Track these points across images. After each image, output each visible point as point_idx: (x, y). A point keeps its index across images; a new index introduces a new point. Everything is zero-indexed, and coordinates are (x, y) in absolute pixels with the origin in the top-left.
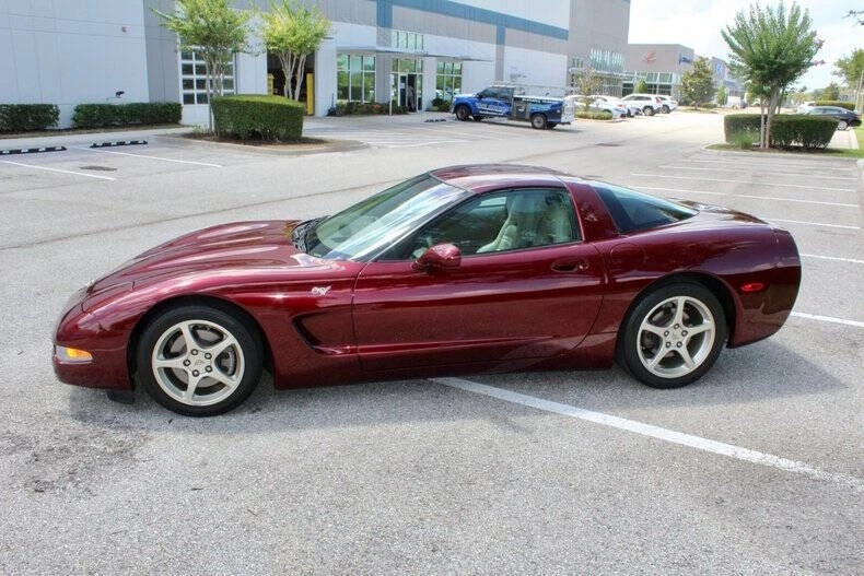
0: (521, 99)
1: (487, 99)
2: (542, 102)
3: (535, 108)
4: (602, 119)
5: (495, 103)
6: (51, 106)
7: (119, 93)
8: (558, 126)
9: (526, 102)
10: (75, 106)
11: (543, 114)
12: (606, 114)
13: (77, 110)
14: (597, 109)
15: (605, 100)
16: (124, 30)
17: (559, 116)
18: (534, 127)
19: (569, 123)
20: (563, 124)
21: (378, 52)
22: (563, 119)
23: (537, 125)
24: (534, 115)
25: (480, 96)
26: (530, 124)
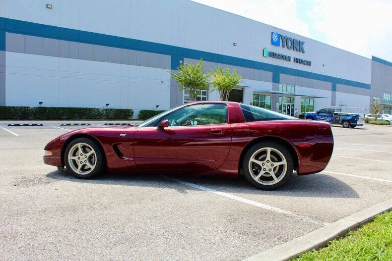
0: (337, 114)
1: (322, 114)
2: (347, 115)
3: (344, 118)
4: (383, 125)
5: (325, 116)
6: (131, 110)
7: (157, 106)
8: (357, 127)
9: (340, 115)
10: (139, 111)
11: (348, 121)
12: (386, 122)
13: (140, 112)
14: (382, 120)
15: (387, 116)
16: (162, 82)
17: (356, 122)
18: (344, 127)
19: (362, 125)
20: (358, 125)
21: (273, 93)
22: (358, 123)
23: (345, 126)
24: (343, 121)
25: (318, 113)
26: (342, 126)
